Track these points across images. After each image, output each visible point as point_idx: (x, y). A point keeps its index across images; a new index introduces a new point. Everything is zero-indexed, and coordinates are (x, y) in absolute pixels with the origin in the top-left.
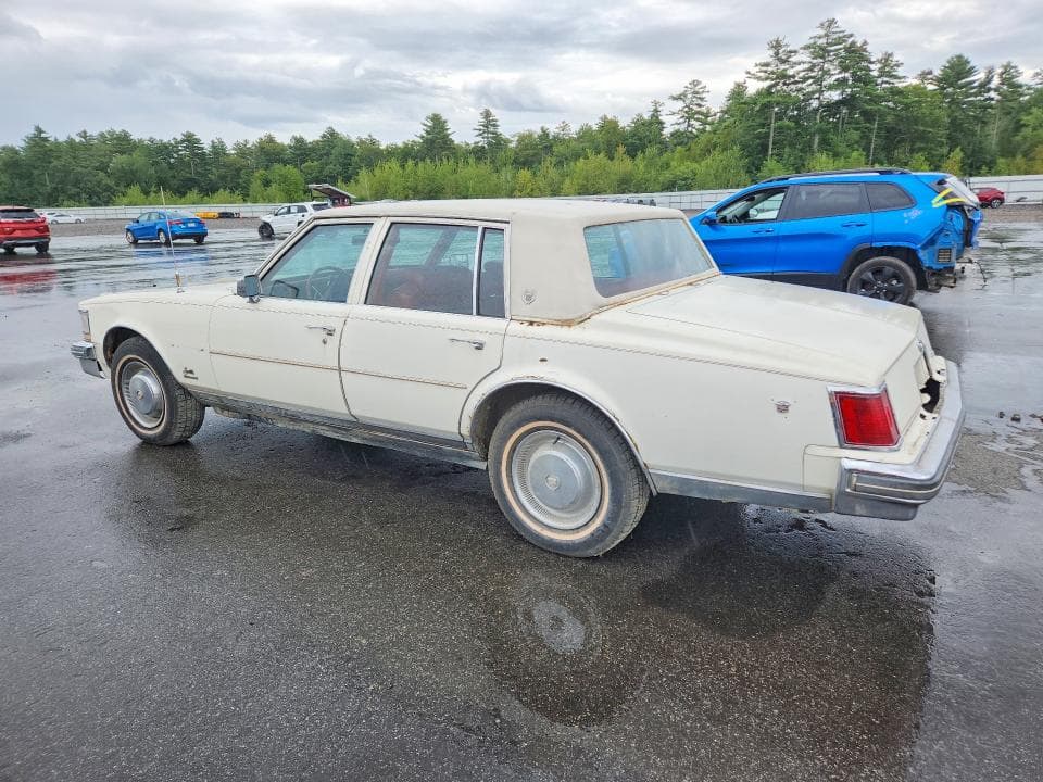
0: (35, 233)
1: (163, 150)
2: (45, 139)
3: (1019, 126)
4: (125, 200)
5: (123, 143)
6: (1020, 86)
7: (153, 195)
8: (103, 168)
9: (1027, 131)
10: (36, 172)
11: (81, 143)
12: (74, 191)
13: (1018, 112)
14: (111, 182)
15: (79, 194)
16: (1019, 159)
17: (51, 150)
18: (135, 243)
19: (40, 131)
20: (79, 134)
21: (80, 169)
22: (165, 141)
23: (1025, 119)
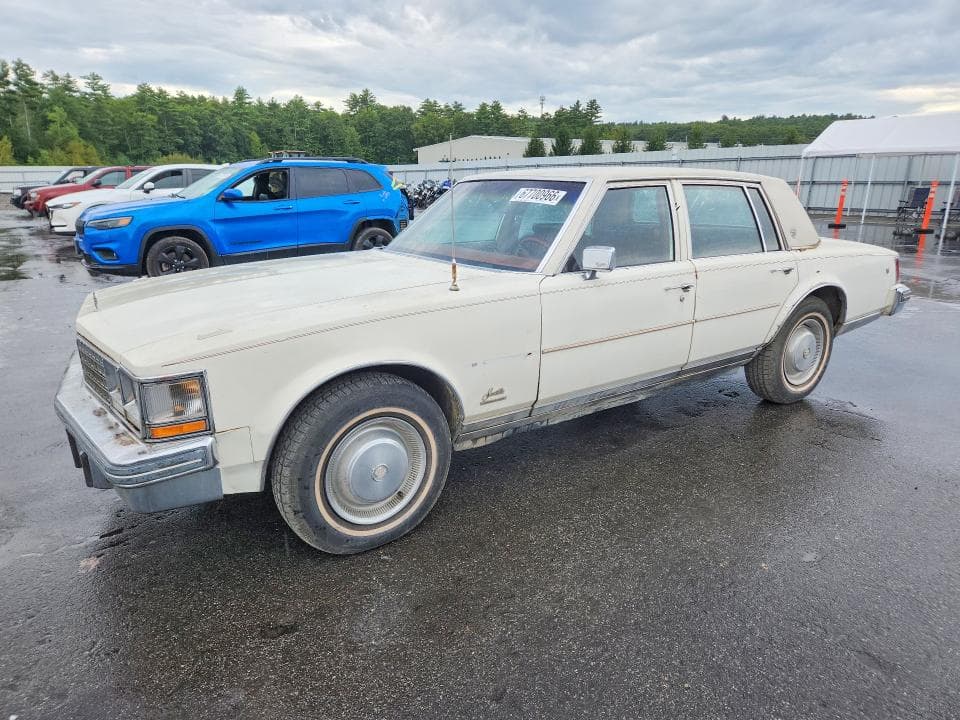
3: (46, 123)
6: (36, 84)
9: (53, 127)
13: (42, 108)
16: (58, 152)
23: (51, 116)
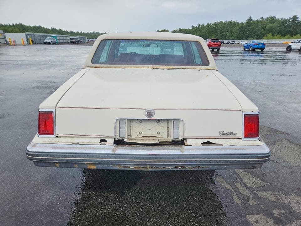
0: (217, 46)
1: (285, 21)
2: (251, 20)
4: (266, 38)
5: (272, 20)
7: (275, 36)
8: (264, 28)
10: (246, 29)
11: (260, 21)
12: (253, 34)
14: (264, 32)
15: (254, 36)
17: (252, 23)
18: (244, 50)
19: (251, 18)
20: (261, 18)
21: (257, 29)
22: (286, 19)
